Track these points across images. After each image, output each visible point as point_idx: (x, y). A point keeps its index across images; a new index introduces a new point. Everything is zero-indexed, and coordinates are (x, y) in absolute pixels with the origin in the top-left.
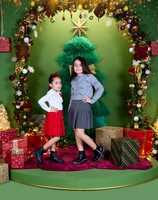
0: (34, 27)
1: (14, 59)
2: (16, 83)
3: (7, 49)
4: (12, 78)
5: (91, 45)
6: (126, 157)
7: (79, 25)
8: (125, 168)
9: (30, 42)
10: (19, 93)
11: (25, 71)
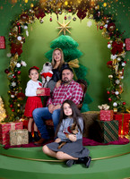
0: (26, 27)
1: (9, 55)
2: (11, 75)
3: (3, 46)
4: (7, 71)
5: (74, 42)
6: (108, 135)
7: (64, 25)
8: (107, 144)
9: (23, 40)
10: (14, 84)
11: (19, 65)
